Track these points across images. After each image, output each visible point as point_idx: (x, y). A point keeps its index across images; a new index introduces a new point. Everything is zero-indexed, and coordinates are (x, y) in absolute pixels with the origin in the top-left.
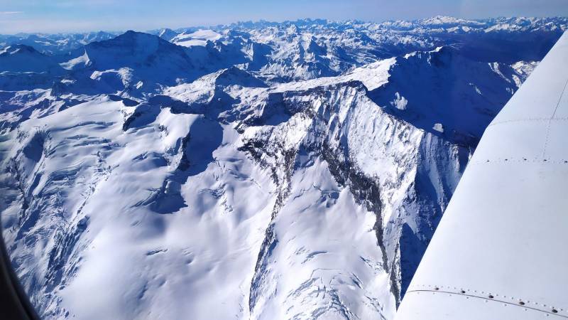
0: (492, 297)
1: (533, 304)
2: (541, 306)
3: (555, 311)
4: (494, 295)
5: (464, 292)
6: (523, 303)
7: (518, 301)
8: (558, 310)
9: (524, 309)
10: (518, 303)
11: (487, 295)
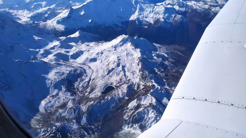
0: (206, 100)
1: (223, 102)
2: (227, 103)
3: (232, 105)
4: (207, 99)
5: (194, 98)
6: (219, 102)
7: (217, 101)
8: (234, 104)
9: (220, 104)
10: (217, 102)
11: (204, 99)
